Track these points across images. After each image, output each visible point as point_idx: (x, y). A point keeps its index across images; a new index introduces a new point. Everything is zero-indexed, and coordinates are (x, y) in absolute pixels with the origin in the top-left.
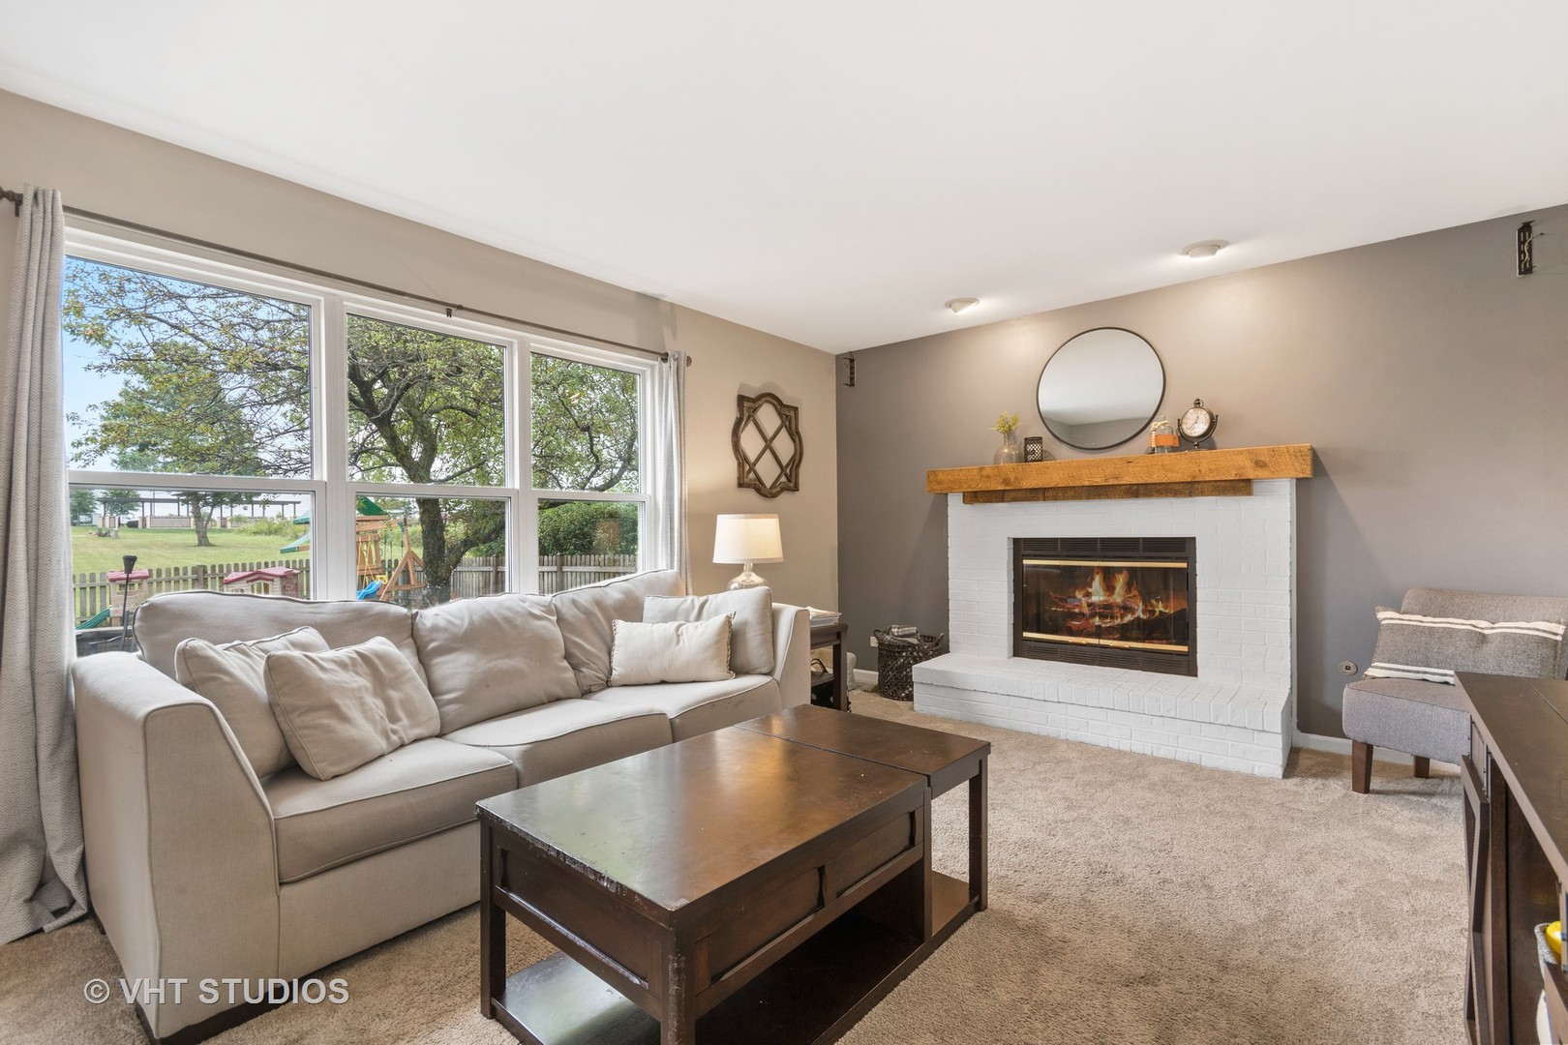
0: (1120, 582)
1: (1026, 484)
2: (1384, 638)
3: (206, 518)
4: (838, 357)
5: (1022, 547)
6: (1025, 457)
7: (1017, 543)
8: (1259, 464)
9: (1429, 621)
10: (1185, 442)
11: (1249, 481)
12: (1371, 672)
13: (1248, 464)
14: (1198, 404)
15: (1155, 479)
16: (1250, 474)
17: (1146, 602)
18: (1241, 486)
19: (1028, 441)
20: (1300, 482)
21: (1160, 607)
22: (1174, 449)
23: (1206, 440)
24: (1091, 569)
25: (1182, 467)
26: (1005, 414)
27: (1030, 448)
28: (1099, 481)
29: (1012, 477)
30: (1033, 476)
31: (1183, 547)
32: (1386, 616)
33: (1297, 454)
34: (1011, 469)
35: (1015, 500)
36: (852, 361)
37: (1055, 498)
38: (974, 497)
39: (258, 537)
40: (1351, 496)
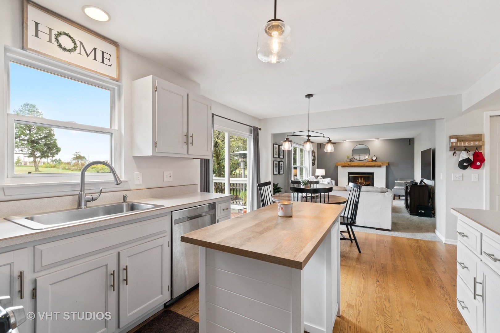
0: (362, 179)
1: (352, 165)
2: (396, 184)
3: (38, 163)
4: (318, 144)
5: (350, 174)
6: (351, 161)
7: (349, 173)
8: (382, 164)
9: (400, 182)
10: (373, 160)
11: (381, 166)
12: (394, 188)
13: (381, 164)
14: (374, 156)
15: (370, 165)
16: (381, 165)
17: (365, 182)
18: (380, 166)
19: (351, 159)
20: (386, 166)
21: (367, 183)
22: (371, 161)
23: (375, 161)
24: (359, 177)
25: (373, 164)
26: (347, 155)
27: (351, 160)
28: (362, 165)
29: (349, 164)
30: (352, 164)
31: (372, 174)
32: (396, 182)
33: (387, 163)
34: (349, 163)
35: (350, 167)
36: (320, 144)
37: (356, 167)
38: (343, 166)
39: (46, 169)
40: (392, 168)
